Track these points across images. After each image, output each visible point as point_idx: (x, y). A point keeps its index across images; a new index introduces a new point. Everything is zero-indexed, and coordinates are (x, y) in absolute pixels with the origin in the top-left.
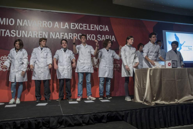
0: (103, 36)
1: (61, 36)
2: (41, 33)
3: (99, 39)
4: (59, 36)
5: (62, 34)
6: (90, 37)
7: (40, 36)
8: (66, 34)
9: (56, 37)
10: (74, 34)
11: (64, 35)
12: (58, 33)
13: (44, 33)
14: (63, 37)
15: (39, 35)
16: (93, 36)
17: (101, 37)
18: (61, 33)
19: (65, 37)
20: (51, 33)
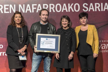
0: (91, 4)
1: (33, 8)
2: (7, 7)
3: (86, 9)
4: (30, 10)
5: (35, 7)
6: (73, 7)
7: (7, 11)
8: (39, 5)
9: (27, 10)
10: (50, 5)
11: (36, 7)
12: (28, 5)
13: (11, 6)
14: (35, 10)
15: (5, 9)
16: (77, 6)
17: (88, 7)
18: (33, 5)
19: (38, 10)
20: (20, 6)
